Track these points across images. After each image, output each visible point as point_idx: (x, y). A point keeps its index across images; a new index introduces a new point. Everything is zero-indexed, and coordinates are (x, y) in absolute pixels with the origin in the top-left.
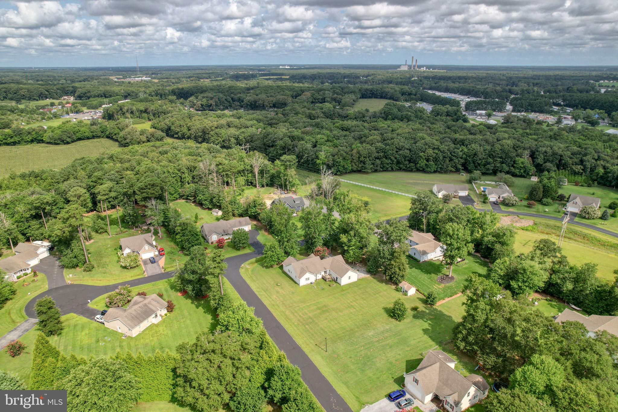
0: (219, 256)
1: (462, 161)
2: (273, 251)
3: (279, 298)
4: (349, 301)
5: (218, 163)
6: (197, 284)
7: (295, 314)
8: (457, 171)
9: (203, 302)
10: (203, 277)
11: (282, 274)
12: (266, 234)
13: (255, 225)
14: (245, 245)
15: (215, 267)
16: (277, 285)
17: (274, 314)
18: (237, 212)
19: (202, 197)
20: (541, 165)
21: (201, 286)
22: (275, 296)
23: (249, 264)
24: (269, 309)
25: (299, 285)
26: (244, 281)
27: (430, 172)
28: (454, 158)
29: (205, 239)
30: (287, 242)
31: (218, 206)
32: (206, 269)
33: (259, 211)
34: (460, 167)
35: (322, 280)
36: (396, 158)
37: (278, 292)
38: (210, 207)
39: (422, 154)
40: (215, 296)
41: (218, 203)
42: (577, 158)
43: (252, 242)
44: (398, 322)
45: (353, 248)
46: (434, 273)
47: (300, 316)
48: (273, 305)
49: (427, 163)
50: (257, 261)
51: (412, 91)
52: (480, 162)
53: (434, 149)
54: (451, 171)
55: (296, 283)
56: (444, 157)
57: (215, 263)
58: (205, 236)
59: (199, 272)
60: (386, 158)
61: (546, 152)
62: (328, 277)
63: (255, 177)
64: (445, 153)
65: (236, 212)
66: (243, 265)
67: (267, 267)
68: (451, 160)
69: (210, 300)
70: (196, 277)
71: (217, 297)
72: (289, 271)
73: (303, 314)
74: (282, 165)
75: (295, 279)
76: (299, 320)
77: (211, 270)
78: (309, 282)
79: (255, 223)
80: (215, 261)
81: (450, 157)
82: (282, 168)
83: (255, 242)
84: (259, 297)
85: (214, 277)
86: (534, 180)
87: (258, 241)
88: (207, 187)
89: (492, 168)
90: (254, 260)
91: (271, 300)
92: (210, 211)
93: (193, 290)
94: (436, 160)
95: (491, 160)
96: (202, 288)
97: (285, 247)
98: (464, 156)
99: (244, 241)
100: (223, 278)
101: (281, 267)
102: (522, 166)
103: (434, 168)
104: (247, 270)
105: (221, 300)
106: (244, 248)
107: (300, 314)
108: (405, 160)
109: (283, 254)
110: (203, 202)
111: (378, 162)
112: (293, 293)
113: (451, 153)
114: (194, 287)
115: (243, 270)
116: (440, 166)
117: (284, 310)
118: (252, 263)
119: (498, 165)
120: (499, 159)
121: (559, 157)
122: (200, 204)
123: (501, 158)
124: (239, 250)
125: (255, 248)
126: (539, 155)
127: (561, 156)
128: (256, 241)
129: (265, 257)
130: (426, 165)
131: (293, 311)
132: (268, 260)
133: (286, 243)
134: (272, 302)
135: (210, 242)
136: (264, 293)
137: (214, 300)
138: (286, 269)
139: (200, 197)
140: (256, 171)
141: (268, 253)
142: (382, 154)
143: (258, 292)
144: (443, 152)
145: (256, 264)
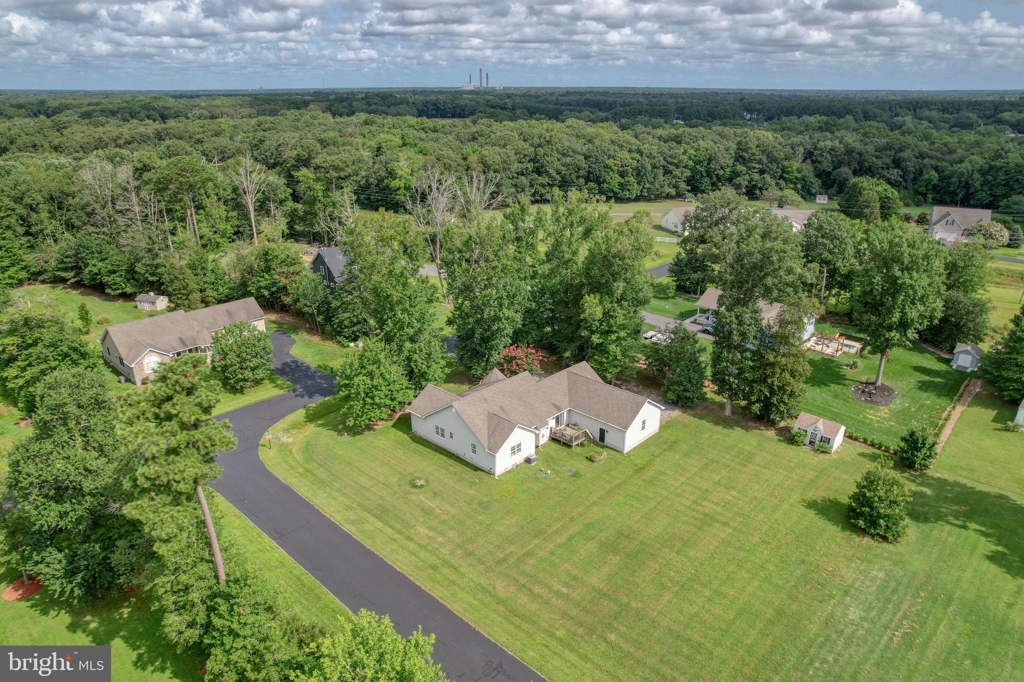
0: (190, 391)
1: (688, 173)
2: (371, 375)
3: (442, 534)
4: (688, 503)
5: (139, 165)
6: (86, 539)
7: (537, 589)
8: (679, 196)
9: (126, 612)
10: (114, 507)
11: (414, 445)
12: (316, 339)
13: (274, 322)
14: (260, 374)
15: (173, 451)
16: (414, 486)
17: (456, 608)
18: (215, 294)
19: (100, 265)
20: (829, 174)
21: (109, 546)
22: (422, 530)
23: (286, 430)
24: (426, 586)
25: (490, 473)
26: (287, 490)
27: (629, 200)
28: (671, 168)
29: (117, 372)
30: (412, 340)
31: (152, 284)
32: (127, 468)
33: (284, 281)
34: (683, 186)
35: (555, 446)
36: (559, 173)
37: (428, 512)
38: (129, 290)
39: (610, 162)
40: (187, 589)
41: (153, 274)
42: (888, 156)
43: (279, 366)
44: (890, 547)
45: (623, 334)
46: (832, 383)
47: (558, 594)
48: (434, 568)
49: (623, 181)
50: (311, 418)
51: (505, 104)
52: (721, 172)
53: (630, 151)
54: (669, 197)
55: (475, 468)
56: (654, 167)
57: (173, 425)
58: (117, 363)
59: (88, 485)
60: (539, 173)
61: (833, 149)
62: (569, 432)
63: (248, 219)
64: (654, 158)
65: (210, 293)
66: (268, 436)
67: (354, 431)
68: (667, 172)
69: (162, 611)
70: (76, 510)
71: (195, 596)
72: (440, 432)
73: (566, 584)
74: (318, 180)
75: (469, 457)
76: (564, 615)
77: (152, 470)
78: (520, 458)
79: (273, 317)
80: (169, 417)
81: (663, 166)
82: (319, 187)
83: (286, 364)
84: (367, 544)
85: (176, 502)
86: (822, 202)
87: (295, 362)
88: (113, 238)
89: (746, 183)
90: (300, 414)
91: (412, 546)
92: (131, 304)
93: (70, 574)
94: (639, 174)
95: (740, 168)
96: (116, 558)
97: (409, 359)
98: (691, 163)
99: (255, 362)
100: (210, 496)
101: (404, 423)
102: (799, 176)
103: (636, 189)
104: (284, 448)
105: (223, 608)
106: (257, 382)
107: (557, 587)
108: (578, 177)
109: (405, 381)
110: (106, 279)
111: (524, 180)
112: (484, 506)
113: (664, 159)
114: (72, 559)
115: (272, 453)
116: (647, 186)
117: (483, 581)
118: (295, 426)
119: (756, 177)
120: (757, 166)
121: (858, 156)
122: (98, 288)
123: (760, 162)
124: (241, 391)
125: (295, 381)
126: (822, 156)
127: (860, 154)
128: (289, 360)
129: (348, 398)
130: (621, 184)
131: (523, 580)
132: (357, 405)
133: (408, 345)
134: (423, 554)
135: (138, 379)
136: (380, 525)
137: (180, 608)
138: (421, 427)
139: (95, 266)
140: (250, 202)
141: (356, 380)
142: (530, 166)
143: (352, 523)
144: (651, 156)
145: (311, 428)
